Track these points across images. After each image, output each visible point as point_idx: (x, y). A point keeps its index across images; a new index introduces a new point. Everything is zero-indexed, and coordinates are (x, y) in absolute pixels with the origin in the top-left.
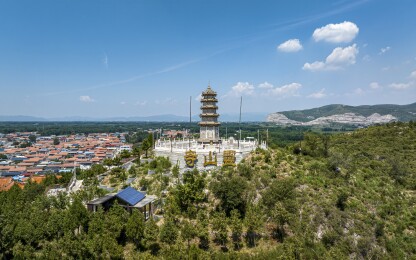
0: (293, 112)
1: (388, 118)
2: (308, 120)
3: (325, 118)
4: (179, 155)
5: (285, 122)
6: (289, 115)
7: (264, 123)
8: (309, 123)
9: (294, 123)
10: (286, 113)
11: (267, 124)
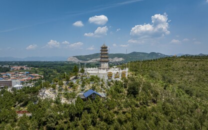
0: (80, 56)
1: (121, 59)
2: (88, 60)
3: (95, 59)
4: (104, 74)
5: (77, 61)
6: (79, 57)
7: (66, 61)
8: (88, 62)
9: (81, 61)
10: (77, 57)
11: (68, 62)
